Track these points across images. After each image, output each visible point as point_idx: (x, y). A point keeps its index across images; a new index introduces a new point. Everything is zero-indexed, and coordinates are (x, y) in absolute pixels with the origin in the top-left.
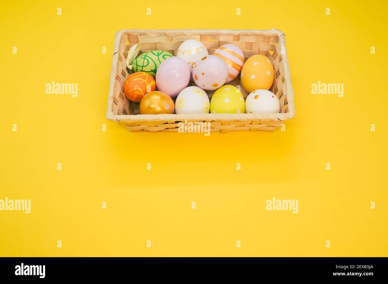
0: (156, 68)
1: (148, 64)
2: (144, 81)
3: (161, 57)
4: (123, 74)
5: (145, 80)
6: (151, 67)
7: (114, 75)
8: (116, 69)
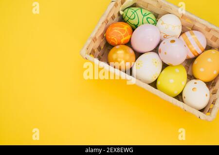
0: (138, 24)
1: (134, 18)
2: (122, 35)
3: (145, 17)
4: (113, 17)
5: (123, 33)
6: (135, 22)
7: (104, 19)
8: (107, 15)
